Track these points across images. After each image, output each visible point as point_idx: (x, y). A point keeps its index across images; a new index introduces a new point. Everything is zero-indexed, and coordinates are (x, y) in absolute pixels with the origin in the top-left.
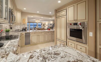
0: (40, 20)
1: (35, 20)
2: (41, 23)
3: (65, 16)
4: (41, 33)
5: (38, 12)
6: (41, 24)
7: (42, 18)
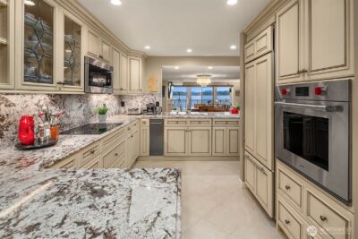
0: (214, 76)
1: (194, 76)
2: (229, 86)
3: (269, 57)
4: (200, 122)
5: (189, 51)
6: (227, 89)
7: (210, 68)
